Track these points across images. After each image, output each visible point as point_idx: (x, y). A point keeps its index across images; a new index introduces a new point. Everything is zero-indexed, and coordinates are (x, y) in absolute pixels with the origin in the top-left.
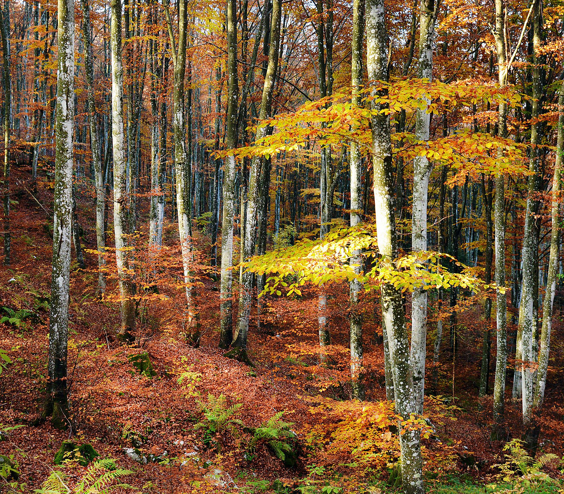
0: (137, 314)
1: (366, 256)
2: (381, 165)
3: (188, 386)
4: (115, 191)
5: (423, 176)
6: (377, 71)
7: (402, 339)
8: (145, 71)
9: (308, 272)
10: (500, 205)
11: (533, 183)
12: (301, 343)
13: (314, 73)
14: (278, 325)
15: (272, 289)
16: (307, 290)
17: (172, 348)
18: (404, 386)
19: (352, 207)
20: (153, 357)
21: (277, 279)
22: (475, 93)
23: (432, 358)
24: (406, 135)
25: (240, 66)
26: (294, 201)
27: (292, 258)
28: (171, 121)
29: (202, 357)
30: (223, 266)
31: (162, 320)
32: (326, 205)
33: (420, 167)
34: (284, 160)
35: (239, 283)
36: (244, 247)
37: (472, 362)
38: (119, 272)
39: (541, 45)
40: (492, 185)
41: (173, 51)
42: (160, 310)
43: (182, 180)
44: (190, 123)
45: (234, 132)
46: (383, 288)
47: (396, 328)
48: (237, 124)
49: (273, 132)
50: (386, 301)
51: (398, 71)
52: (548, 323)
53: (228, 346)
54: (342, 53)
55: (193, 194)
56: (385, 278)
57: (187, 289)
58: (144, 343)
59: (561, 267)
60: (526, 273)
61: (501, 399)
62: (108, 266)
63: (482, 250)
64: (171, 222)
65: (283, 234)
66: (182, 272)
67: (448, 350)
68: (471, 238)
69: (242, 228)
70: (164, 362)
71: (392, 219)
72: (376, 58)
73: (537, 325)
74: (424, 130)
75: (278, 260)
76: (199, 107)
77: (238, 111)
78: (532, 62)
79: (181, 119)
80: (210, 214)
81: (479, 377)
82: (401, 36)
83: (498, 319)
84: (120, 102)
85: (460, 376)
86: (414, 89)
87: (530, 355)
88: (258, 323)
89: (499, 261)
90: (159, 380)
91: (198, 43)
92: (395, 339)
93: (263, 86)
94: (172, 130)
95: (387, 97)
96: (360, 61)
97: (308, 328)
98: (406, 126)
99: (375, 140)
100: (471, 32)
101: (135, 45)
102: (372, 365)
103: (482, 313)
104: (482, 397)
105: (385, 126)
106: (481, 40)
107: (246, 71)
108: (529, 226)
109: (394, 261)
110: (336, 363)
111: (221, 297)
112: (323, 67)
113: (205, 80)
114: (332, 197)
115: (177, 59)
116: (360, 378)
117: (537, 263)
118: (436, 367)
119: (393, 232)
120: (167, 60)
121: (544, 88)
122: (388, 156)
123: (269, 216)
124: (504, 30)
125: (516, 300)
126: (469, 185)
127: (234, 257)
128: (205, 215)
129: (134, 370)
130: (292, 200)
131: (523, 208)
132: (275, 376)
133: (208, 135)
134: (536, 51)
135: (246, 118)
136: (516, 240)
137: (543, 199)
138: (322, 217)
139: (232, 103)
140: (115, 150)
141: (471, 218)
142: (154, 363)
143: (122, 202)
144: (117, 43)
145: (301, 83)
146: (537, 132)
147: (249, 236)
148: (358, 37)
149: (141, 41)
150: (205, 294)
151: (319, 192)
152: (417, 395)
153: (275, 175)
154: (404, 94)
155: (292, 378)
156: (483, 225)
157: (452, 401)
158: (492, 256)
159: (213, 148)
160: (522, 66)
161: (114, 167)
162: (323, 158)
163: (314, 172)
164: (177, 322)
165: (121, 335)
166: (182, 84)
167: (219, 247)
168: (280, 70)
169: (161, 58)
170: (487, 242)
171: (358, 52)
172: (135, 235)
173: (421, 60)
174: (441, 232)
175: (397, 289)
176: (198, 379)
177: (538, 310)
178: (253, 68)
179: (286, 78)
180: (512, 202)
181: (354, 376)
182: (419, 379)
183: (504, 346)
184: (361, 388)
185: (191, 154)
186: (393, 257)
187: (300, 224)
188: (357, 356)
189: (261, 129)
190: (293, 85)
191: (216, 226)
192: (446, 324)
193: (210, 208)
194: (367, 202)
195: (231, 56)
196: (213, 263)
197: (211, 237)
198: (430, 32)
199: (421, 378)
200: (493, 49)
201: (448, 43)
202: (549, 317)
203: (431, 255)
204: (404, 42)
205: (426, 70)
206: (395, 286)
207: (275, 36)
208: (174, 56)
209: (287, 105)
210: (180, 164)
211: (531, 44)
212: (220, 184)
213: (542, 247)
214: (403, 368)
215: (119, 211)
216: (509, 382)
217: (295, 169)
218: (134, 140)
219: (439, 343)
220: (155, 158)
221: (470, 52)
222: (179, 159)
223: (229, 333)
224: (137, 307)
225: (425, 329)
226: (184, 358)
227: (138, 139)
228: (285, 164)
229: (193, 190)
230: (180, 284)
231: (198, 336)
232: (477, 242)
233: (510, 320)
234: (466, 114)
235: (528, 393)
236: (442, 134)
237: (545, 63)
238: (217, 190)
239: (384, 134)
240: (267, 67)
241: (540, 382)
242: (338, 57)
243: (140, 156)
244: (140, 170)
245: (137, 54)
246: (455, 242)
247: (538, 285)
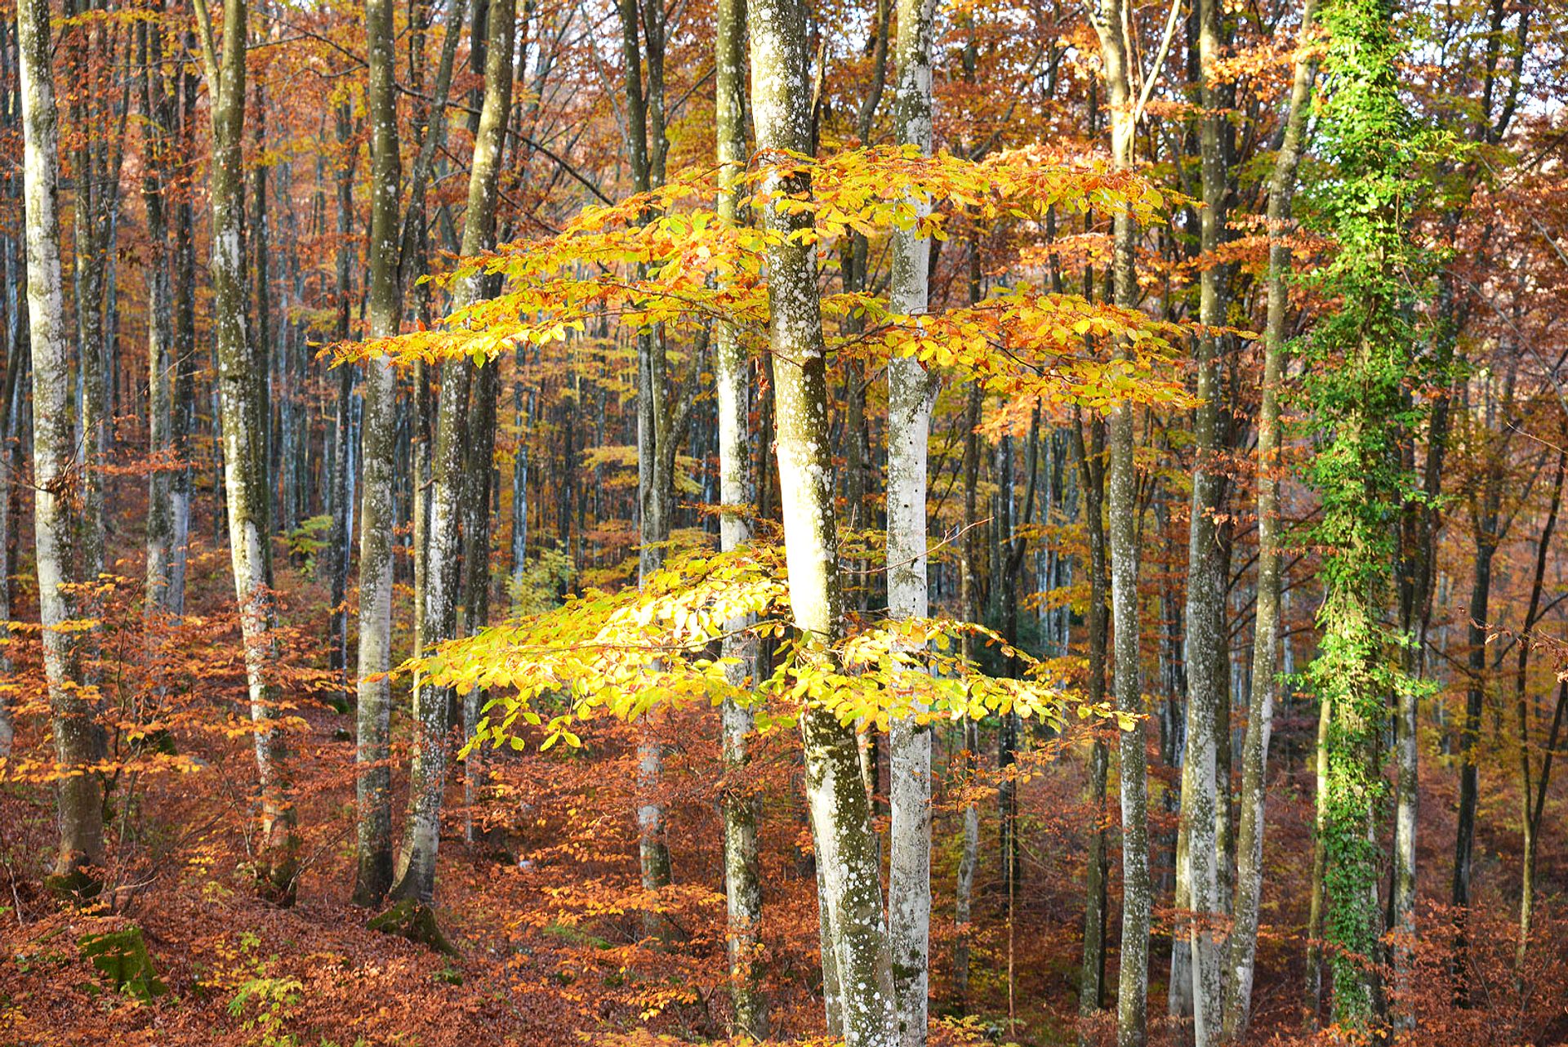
0: (109, 815)
1: (759, 633)
2: (795, 383)
3: (260, 1019)
4: (37, 457)
5: (914, 411)
6: (780, 123)
7: (860, 864)
8: (126, 110)
9: (597, 683)
10: (1124, 487)
11: (1209, 427)
12: (587, 882)
13: (614, 125)
14: (526, 833)
15: (498, 732)
16: (602, 731)
17: (215, 911)
18: (868, 993)
19: (724, 499)
20: (157, 941)
21: (511, 705)
22: (1042, 186)
23: (953, 911)
24: (864, 301)
25: (405, 102)
26: (567, 483)
27: (553, 644)
28: (208, 255)
29: (305, 933)
30: (362, 668)
31: (186, 829)
32: (655, 492)
33: (905, 386)
34: (535, 368)
35: (410, 716)
36: (424, 613)
37: (1060, 921)
38: (53, 694)
39: (1220, 56)
40: (1104, 434)
41: (206, 56)
42: (178, 800)
43: (241, 425)
44: (263, 262)
45: (390, 288)
46: (807, 724)
47: (844, 832)
48: (399, 268)
49: (504, 288)
50: (816, 759)
51: (845, 122)
52: (1257, 807)
53: (380, 899)
54: (691, 71)
55: (276, 463)
56: (810, 695)
57: (258, 738)
58: (130, 901)
59: (1288, 654)
60: (1197, 672)
61: (1138, 1019)
62: (18, 677)
63: (1079, 609)
64: (211, 544)
65: (539, 575)
66: (242, 689)
67: (994, 888)
68: (1053, 580)
69: (418, 561)
70: (190, 951)
71: (828, 532)
72: (776, 89)
73: (1228, 814)
74: (913, 285)
75: (515, 649)
76: (291, 218)
77: (401, 231)
78: (1199, 102)
79: (235, 251)
80: (325, 522)
81: (1079, 961)
82: (852, 26)
83: (1124, 799)
84: (50, 201)
85: (1030, 958)
86: (880, 174)
87: (1212, 895)
88: (466, 830)
89: (1124, 642)
90: (175, 1006)
91: (282, 35)
92: (841, 862)
93: (471, 160)
94: (209, 282)
95: (806, 195)
96: (740, 95)
97: (608, 839)
98: (871, 272)
99: (778, 314)
100: (1038, 17)
101: (93, 35)
102: (787, 937)
103: (1084, 784)
104: (1090, 1015)
105: (803, 275)
106: (1063, 41)
107: (422, 117)
108: (1201, 543)
109: (836, 646)
110: (687, 935)
111: (359, 758)
112: (640, 107)
113: (307, 141)
114: (672, 470)
115: (218, 79)
116: (753, 976)
117: (1225, 643)
118: (961, 937)
119: (831, 568)
120: (192, 82)
121: (1232, 171)
122: (814, 359)
123: (496, 526)
124: (1124, 15)
125: (1173, 744)
126: (1043, 432)
127: (397, 642)
128: (312, 525)
129: (95, 982)
130: (560, 480)
131: (1185, 497)
132: (514, 978)
133: (316, 297)
134: (1207, 71)
135: (425, 247)
136: (1168, 582)
137: (1236, 472)
138: (643, 526)
139: (382, 207)
140: (35, 339)
141: (1049, 522)
142: (158, 956)
143: (59, 490)
144: (35, 29)
145: (579, 154)
146: (1217, 289)
147: (436, 581)
148: (731, 29)
149: (110, 24)
150: (313, 749)
151: (635, 456)
152: (910, 1017)
153: (511, 410)
154: (854, 188)
155: (565, 982)
156: (1083, 543)
157: (1007, 1031)
158: (1106, 628)
159: (333, 334)
160: (1173, 114)
161: (35, 390)
162: (644, 362)
163: (622, 400)
164: (231, 833)
165: (57, 880)
166: (237, 152)
167: (353, 616)
168: (519, 114)
169: (173, 74)
170: (1093, 590)
171: (734, 69)
172: (103, 583)
173: (901, 94)
174: (971, 565)
175: (843, 725)
176: (291, 998)
177: (1229, 772)
178: (442, 109)
179: (537, 139)
180: (1155, 480)
181: (736, 971)
182: (913, 973)
183: (1143, 874)
184: (759, 1003)
185: (266, 351)
186: (833, 636)
187: (584, 546)
188: (746, 913)
189: (469, 281)
190: (554, 158)
191: (342, 556)
192: (988, 817)
193: (327, 503)
194: (768, 483)
195: (376, 74)
196: (336, 661)
197: (329, 586)
198: (925, 17)
199: (918, 971)
200: (1096, 67)
201: (977, 47)
202: (1257, 791)
203: (937, 628)
204: (859, 43)
205: (916, 120)
206: (839, 715)
207: (501, 20)
208: (210, 73)
209: (541, 212)
210: (234, 379)
211: (1195, 55)
212: (354, 436)
213: (1236, 601)
214: (866, 943)
215: (50, 516)
216: (1160, 972)
217: (567, 392)
218: (97, 309)
219: (970, 869)
220: (159, 361)
221: (1037, 72)
222: (230, 365)
223: (383, 861)
224: (107, 795)
225: (927, 833)
226: (251, 939)
227: (110, 307)
228: (538, 377)
229: (277, 452)
230: (238, 723)
231: (290, 874)
232: (1067, 588)
233: (1158, 801)
234: (1029, 239)
235: (1208, 999)
236: (967, 296)
237: (1231, 104)
238: (346, 453)
239: (801, 297)
240: (480, 105)
241: (1240, 970)
242: (682, 81)
243: (117, 355)
244: (116, 398)
245: (101, 63)
246: (1009, 589)
247: (1228, 703)
